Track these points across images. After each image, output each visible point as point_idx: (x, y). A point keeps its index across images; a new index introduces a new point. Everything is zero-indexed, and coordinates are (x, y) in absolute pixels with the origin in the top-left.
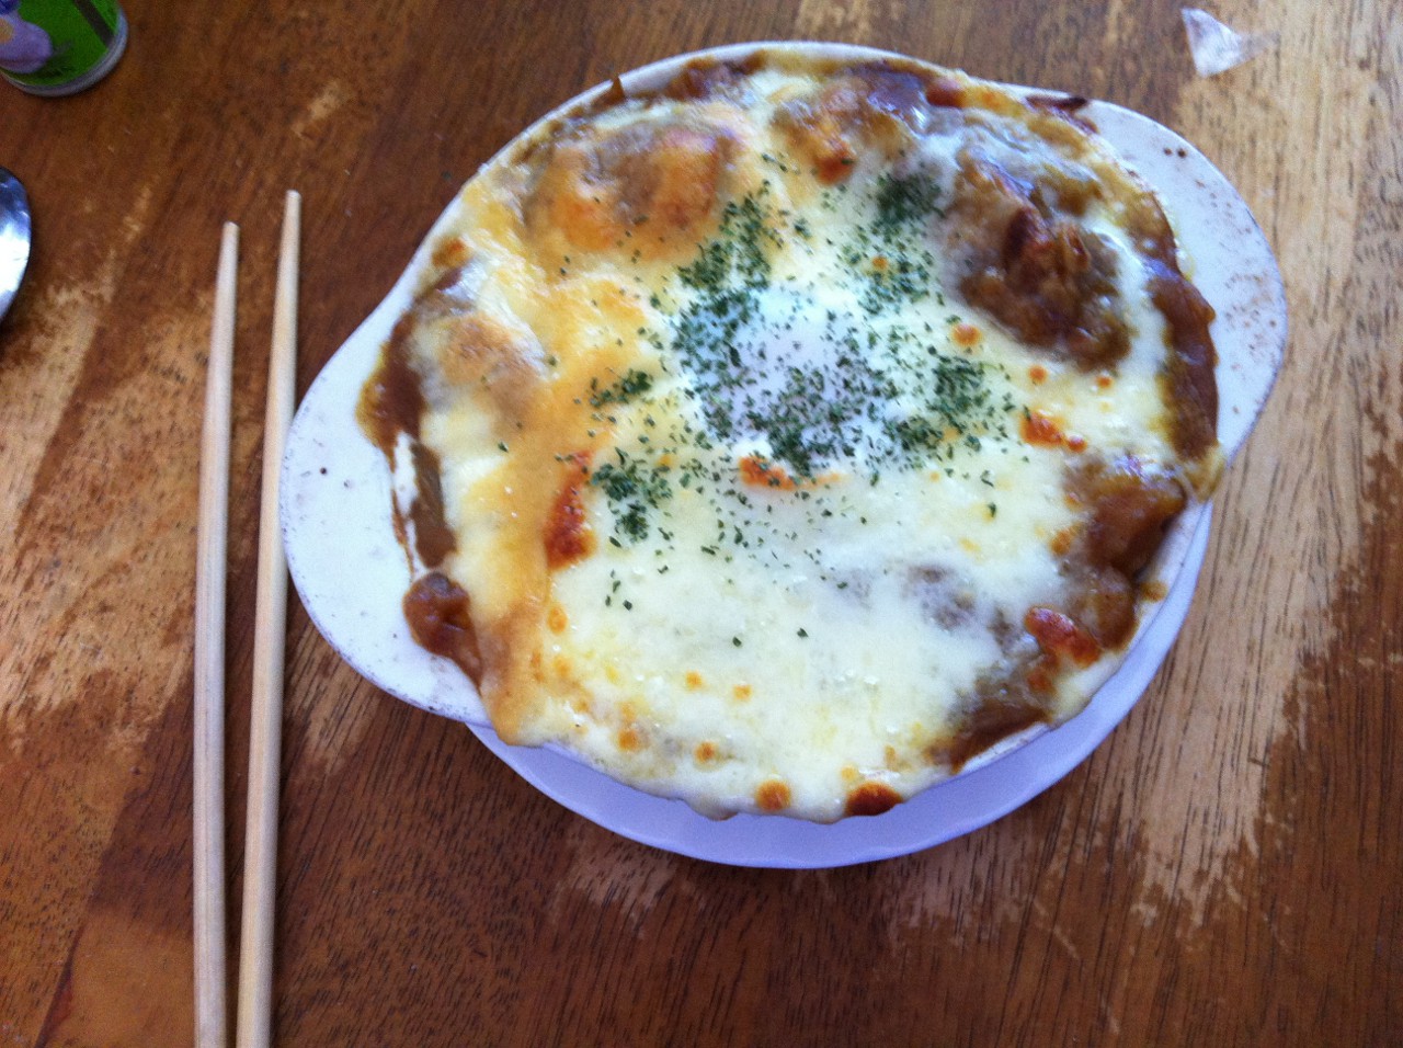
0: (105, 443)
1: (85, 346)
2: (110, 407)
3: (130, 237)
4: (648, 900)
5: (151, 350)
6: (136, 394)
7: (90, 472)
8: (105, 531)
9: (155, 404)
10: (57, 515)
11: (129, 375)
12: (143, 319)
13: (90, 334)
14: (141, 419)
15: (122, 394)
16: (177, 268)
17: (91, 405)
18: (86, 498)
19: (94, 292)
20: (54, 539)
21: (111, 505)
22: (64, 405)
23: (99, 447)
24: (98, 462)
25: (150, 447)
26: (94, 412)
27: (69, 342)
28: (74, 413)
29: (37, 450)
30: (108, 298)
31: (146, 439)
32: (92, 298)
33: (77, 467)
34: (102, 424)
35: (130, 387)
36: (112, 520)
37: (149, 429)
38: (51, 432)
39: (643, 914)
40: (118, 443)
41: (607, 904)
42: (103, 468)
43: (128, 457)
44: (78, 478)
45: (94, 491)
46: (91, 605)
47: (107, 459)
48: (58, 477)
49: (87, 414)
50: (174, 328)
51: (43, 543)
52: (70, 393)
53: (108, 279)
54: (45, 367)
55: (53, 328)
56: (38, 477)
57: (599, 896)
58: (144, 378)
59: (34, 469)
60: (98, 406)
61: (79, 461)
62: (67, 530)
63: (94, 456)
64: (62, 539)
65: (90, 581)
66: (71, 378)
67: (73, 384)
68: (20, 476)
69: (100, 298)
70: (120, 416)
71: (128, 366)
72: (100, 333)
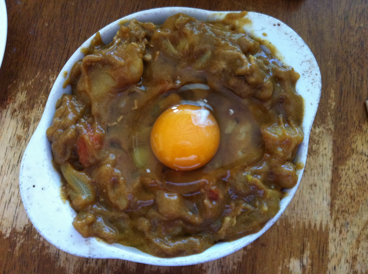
0: (350, 180)
1: (331, 147)
2: (347, 167)
3: (333, 107)
5: (353, 146)
6: (354, 162)
7: (348, 191)
8: (360, 210)
9: (361, 165)
10: (342, 207)
11: (349, 156)
12: (347, 136)
13: (331, 143)
14: (358, 171)
15: (350, 162)
16: (352, 117)
17: (340, 167)
18: (350, 200)
19: (327, 127)
20: (344, 216)
21: (359, 201)
22: (331, 168)
23: (348, 182)
24: (349, 187)
25: (365, 180)
26: (342, 170)
27: (324, 146)
28: (335, 170)
29: (327, 185)
30: (333, 129)
31: (362, 177)
32: (328, 130)
33: (343, 189)
34: (346, 174)
35: (351, 160)
36: (360, 206)
37: (362, 173)
38: (330, 178)
40: (354, 179)
42: (352, 189)
43: (358, 184)
44: (345, 193)
45: (351, 197)
46: (364, 237)
47: (352, 186)
48: (338, 194)
49: (340, 170)
50: (359, 138)
51: (341, 217)
52: (332, 164)
53: (331, 123)
54: (320, 156)
55: (318, 141)
56: (331, 194)
58: (354, 156)
59: (329, 191)
60: (343, 167)
61: (343, 187)
62: (347, 212)
63: (347, 185)
64: (346, 215)
65: (360, 229)
66: (331, 159)
67: (332, 160)
68: (325, 195)
69: (330, 129)
70: (351, 170)
71: (348, 153)
72: (334, 142)
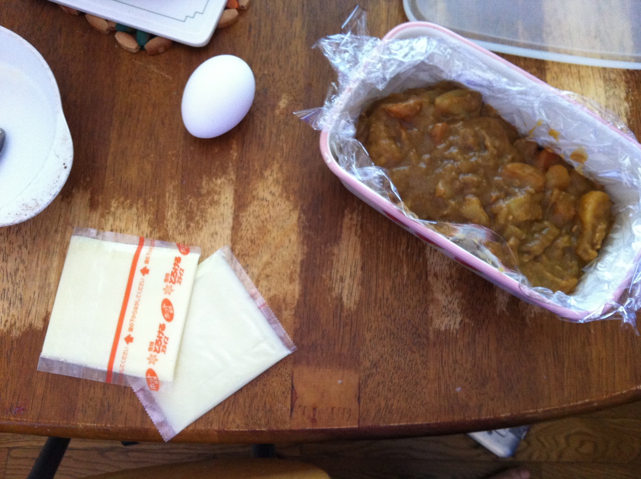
0: (250, 226)
1: (232, 196)
2: (248, 214)
3: (234, 158)
4: (457, 326)
5: (255, 193)
6: (254, 208)
7: (248, 236)
8: (260, 252)
9: (262, 210)
10: (243, 251)
11: (250, 203)
12: (249, 184)
13: (233, 192)
14: (259, 216)
15: (251, 209)
16: (254, 165)
17: (241, 214)
18: (250, 244)
19: (228, 178)
20: (244, 259)
21: (259, 244)
22: (232, 216)
23: (248, 227)
24: (250, 232)
25: (265, 224)
26: (243, 217)
27: (226, 196)
28: (236, 218)
29: (228, 232)
30: (234, 179)
31: (263, 222)
32: (229, 180)
33: (244, 234)
34: (247, 220)
35: (252, 207)
36: (261, 249)
37: (262, 218)
38: (231, 225)
39: (457, 331)
40: (254, 225)
41: (446, 330)
42: (252, 233)
43: (259, 228)
44: (245, 238)
45: (252, 241)
46: (263, 276)
47: (252, 230)
48: (238, 239)
49: (241, 218)
50: (260, 185)
52: (233, 212)
53: (232, 173)
54: (222, 205)
55: (220, 192)
56: (232, 240)
57: (443, 328)
58: (255, 203)
59: (230, 238)
60: (244, 214)
61: (244, 233)
62: (248, 255)
63: (247, 230)
64: (246, 258)
65: (260, 269)
66: (232, 207)
67: (233, 209)
68: (226, 241)
69: (232, 179)
70: (252, 216)
71: (249, 200)
72: (236, 191)
